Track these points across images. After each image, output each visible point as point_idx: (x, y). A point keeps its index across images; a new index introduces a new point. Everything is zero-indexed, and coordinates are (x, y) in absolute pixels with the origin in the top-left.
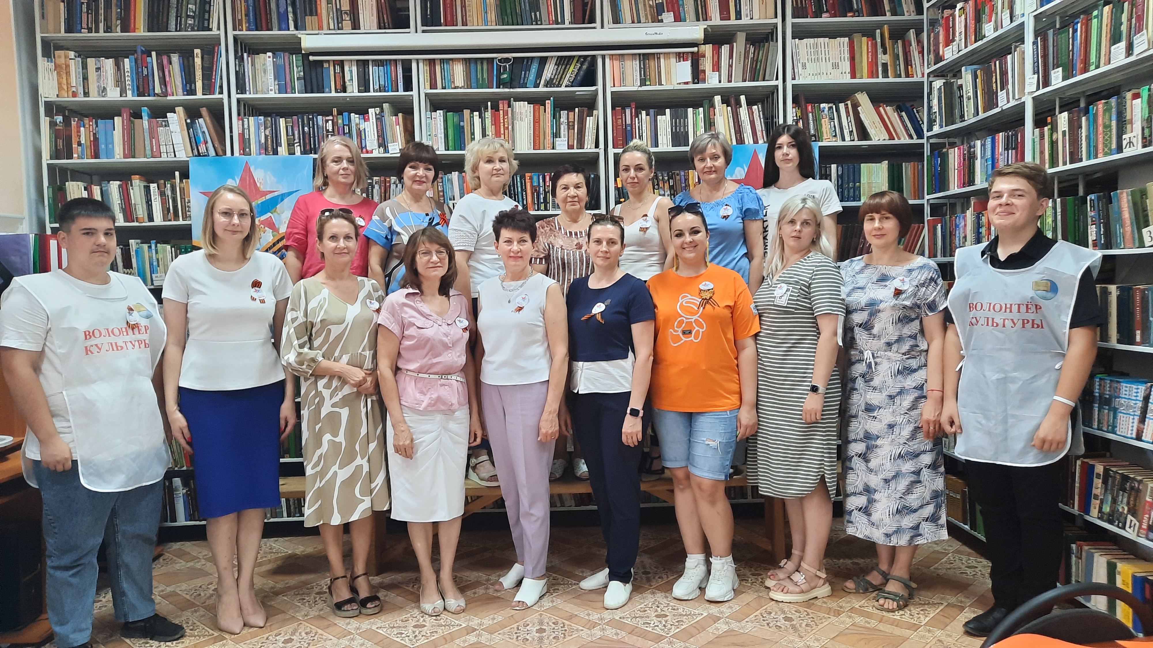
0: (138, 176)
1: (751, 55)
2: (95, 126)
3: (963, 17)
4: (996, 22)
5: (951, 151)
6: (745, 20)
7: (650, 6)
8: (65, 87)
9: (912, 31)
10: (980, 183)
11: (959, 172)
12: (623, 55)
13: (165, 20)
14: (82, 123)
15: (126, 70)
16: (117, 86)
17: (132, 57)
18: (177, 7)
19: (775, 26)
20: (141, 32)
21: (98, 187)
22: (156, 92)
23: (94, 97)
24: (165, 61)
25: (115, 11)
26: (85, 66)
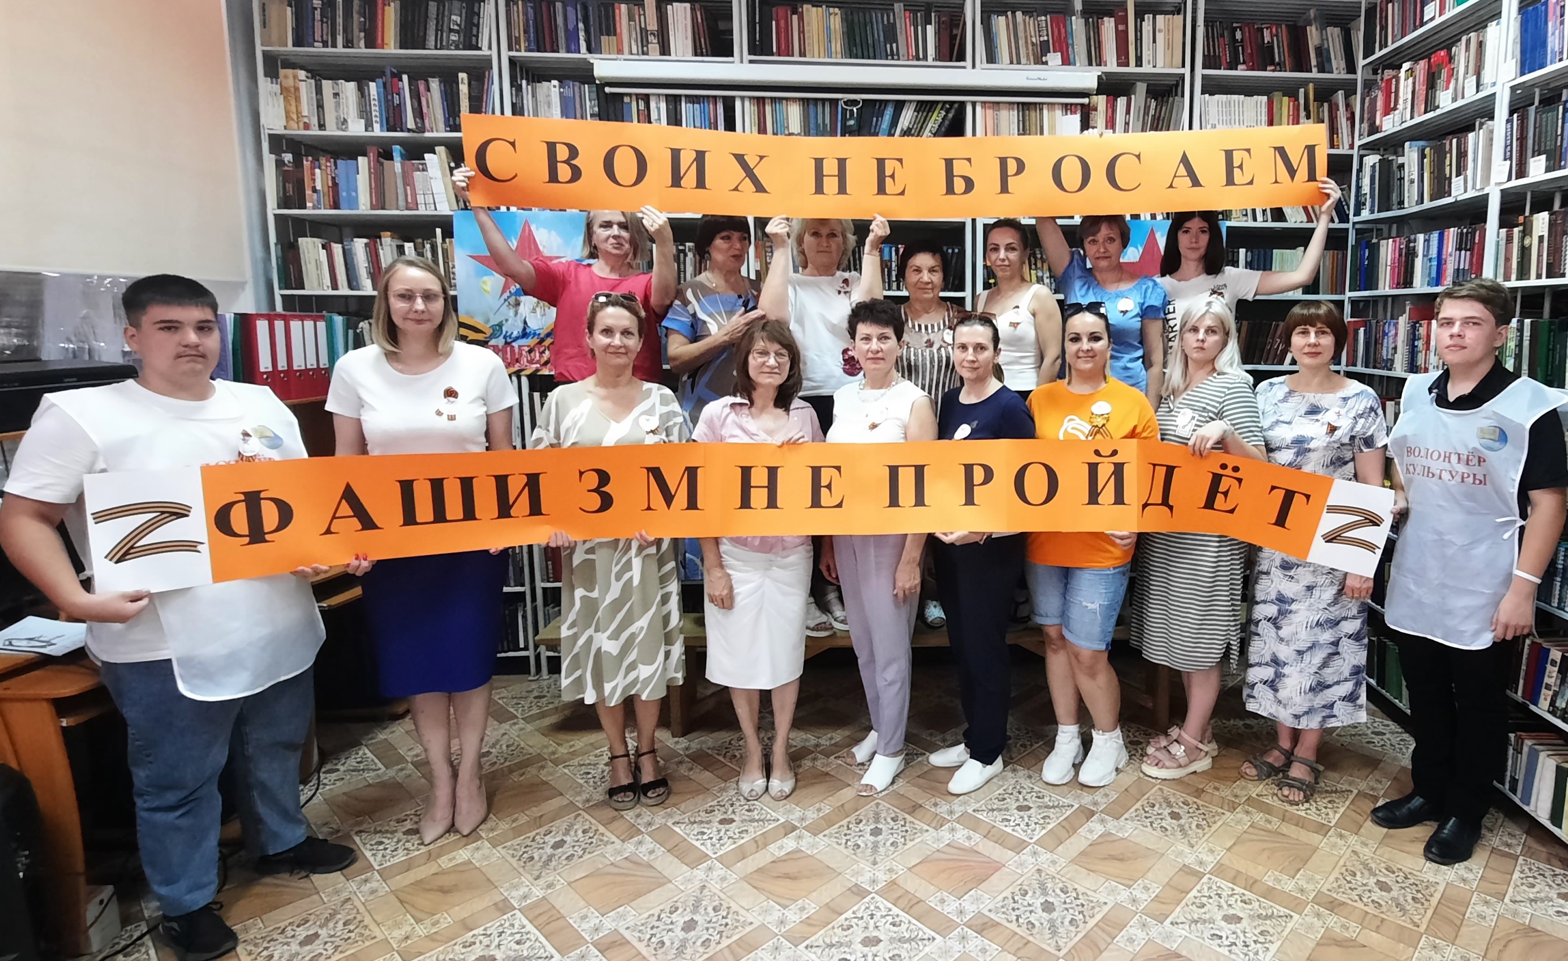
0: (389, 233)
1: (1152, 112)
2: (333, 168)
3: (1411, 80)
4: (1456, 89)
5: (1383, 242)
6: (1146, 68)
7: (1033, 44)
8: (295, 117)
9: (1340, 93)
10: (1420, 286)
11: (1393, 269)
12: (998, 103)
13: (421, 34)
14: (317, 163)
15: (372, 97)
16: (362, 118)
17: (380, 81)
18: (437, 19)
19: (1182, 77)
20: (391, 48)
21: (340, 246)
22: (409, 127)
23: (332, 131)
24: (422, 87)
25: (357, 19)
26: (319, 90)
